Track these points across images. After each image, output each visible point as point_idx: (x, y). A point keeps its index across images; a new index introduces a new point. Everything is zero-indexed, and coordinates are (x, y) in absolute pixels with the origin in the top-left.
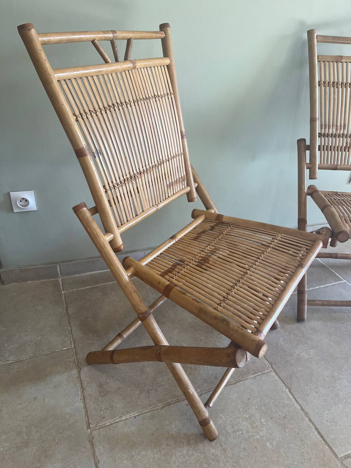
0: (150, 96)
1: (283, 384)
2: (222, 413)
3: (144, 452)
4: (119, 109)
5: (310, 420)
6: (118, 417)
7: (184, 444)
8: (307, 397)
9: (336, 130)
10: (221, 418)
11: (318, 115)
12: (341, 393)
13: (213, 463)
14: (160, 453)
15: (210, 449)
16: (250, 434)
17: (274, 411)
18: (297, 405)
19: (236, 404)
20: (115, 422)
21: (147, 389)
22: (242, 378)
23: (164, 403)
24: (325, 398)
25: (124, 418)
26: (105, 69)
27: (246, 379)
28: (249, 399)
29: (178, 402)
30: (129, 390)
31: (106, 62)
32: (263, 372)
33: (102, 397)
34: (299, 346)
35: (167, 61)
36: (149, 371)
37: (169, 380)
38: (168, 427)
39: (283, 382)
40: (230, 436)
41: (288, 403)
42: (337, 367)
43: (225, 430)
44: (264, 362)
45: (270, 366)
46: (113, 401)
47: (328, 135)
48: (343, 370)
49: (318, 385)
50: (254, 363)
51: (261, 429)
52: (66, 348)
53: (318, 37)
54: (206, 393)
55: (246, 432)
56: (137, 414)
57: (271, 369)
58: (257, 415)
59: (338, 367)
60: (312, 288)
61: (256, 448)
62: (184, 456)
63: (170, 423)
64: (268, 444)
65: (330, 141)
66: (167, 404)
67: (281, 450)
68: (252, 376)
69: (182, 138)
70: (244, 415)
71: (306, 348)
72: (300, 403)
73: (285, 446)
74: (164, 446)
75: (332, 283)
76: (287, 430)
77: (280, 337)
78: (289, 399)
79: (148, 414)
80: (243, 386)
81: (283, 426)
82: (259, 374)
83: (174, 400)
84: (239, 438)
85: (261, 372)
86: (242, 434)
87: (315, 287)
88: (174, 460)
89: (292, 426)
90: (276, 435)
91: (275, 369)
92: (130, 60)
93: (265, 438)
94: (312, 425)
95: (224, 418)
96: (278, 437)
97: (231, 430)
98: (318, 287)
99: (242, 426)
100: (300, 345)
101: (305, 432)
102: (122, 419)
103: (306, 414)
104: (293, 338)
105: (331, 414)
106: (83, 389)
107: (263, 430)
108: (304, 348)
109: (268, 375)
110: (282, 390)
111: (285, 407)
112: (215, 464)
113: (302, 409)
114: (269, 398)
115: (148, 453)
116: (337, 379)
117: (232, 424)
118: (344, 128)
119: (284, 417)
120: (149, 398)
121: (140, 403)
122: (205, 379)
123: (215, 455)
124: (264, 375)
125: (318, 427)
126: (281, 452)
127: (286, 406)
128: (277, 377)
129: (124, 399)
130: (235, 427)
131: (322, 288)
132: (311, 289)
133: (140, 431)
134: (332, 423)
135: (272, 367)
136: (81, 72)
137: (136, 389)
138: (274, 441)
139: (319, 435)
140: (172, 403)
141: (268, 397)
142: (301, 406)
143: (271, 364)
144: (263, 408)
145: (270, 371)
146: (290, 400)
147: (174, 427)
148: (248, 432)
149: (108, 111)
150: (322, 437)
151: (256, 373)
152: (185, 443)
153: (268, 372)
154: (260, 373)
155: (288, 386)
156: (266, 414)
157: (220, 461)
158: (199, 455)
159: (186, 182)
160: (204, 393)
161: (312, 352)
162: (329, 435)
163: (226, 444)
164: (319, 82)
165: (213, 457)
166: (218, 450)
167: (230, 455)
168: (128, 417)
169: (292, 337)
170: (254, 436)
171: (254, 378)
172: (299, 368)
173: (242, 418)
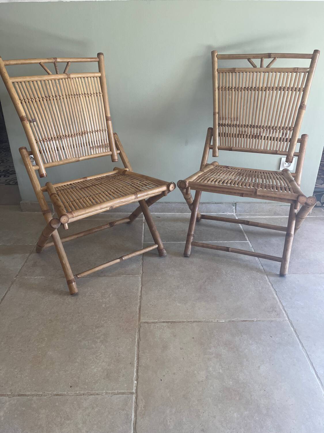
0: (81, 93)
1: (141, 283)
2: (90, 287)
3: (34, 292)
4: (53, 100)
5: (141, 301)
6: (33, 276)
7: (57, 294)
8: (150, 291)
9: (231, 121)
11: (217, 111)
12: (175, 295)
14: (42, 294)
15: (70, 300)
16: (98, 299)
17: (122, 293)
18: (139, 294)
19: (102, 285)
22: (118, 275)
24: (161, 294)
26: (46, 77)
27: (120, 276)
28: (112, 285)
30: (48, 267)
31: (49, 74)
32: (134, 275)
33: (32, 267)
35: (99, 75)
38: (55, 286)
39: (142, 281)
40: (85, 297)
41: (135, 291)
42: (187, 283)
44: (139, 271)
45: (141, 274)
46: (36, 270)
47: (225, 125)
48: (190, 285)
49: (163, 288)
50: (133, 270)
52: (31, 244)
53: (218, 56)
55: (96, 297)
57: (141, 275)
58: (110, 292)
60: (217, 242)
61: (95, 305)
62: (53, 298)
63: (58, 284)
64: (104, 306)
65: (227, 129)
67: (108, 309)
69: (107, 120)
70: (102, 290)
73: (113, 308)
74: (46, 292)
75: (236, 241)
76: (121, 302)
78: (138, 290)
79: (49, 279)
80: (115, 279)
81: (121, 300)
84: (89, 299)
86: (93, 298)
88: (47, 298)
89: (126, 302)
91: (143, 275)
92: (66, 73)
93: (104, 302)
94: (139, 304)
95: (89, 289)
96: (113, 304)
97: (89, 295)
98: (222, 242)
99: (97, 294)
100: (172, 268)
102: (35, 278)
103: (141, 298)
104: (172, 264)
105: (157, 302)
106: (26, 262)
107: (107, 299)
108: (174, 269)
109: (135, 277)
110: (137, 285)
111: (131, 293)
112: (66, 305)
113: (141, 296)
115: (36, 293)
116: (179, 288)
117: (92, 293)
118: (237, 120)
119: (125, 297)
121: (49, 274)
124: (133, 277)
125: (142, 305)
128: (140, 279)
129: (43, 270)
132: (215, 242)
133: (39, 284)
134: (153, 306)
136: (28, 79)
138: (109, 305)
139: (139, 309)
141: (125, 286)
142: (141, 295)
143: (143, 272)
144: (117, 290)
145: (139, 276)
149: (45, 100)
151: (129, 275)
153: (137, 276)
155: (143, 284)
156: (116, 293)
157: (70, 305)
158: (61, 300)
159: (109, 148)
161: (178, 272)
162: (145, 311)
164: (218, 87)
165: (68, 302)
166: (73, 300)
167: (77, 304)
168: (38, 278)
170: (99, 300)
171: (126, 277)
172: (159, 278)
173: (100, 292)
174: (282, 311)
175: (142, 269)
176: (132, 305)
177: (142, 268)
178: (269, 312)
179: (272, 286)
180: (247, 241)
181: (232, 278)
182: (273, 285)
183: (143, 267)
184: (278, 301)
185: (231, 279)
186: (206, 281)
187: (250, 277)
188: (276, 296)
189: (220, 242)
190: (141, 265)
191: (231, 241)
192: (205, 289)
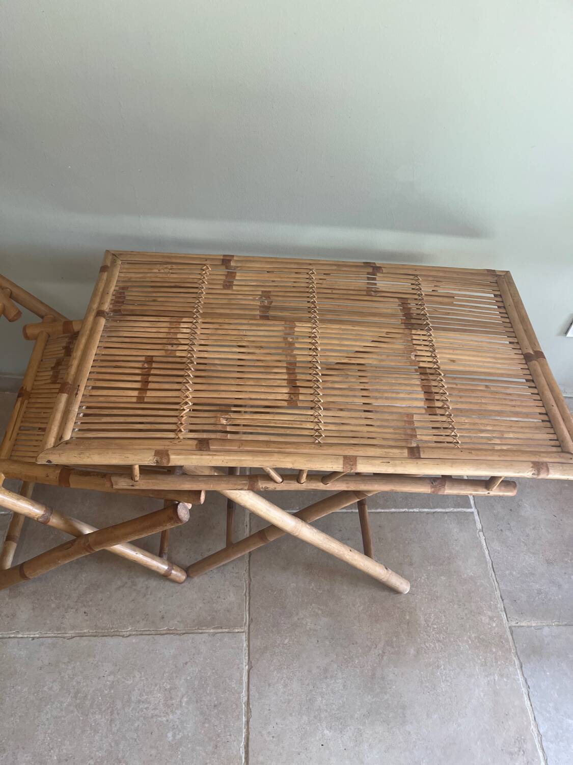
1: (247, 658)
2: (139, 671)
3: (19, 687)
5: (248, 722)
6: (14, 632)
7: (69, 695)
8: (267, 687)
10: (134, 677)
12: (320, 699)
13: (89, 732)
14: (37, 695)
16: (157, 712)
17: (208, 692)
18: (244, 695)
19: (165, 664)
20: (8, 636)
21: (68, 604)
22: (198, 629)
23: (77, 632)
24: (291, 698)
25: (20, 636)
27: (201, 633)
28: (186, 663)
29: (95, 636)
30: (45, 598)
32: (231, 630)
33: (9, 599)
34: (311, 605)
36: (83, 579)
37: (102, 600)
38: (63, 666)
39: (249, 653)
40: (129, 706)
41: (234, 688)
42: (344, 658)
43: (129, 696)
44: (243, 615)
45: (247, 623)
46: (20, 608)
48: (350, 664)
49: (295, 675)
50: (228, 611)
51: (174, 710)
52: (3, 513)
54: (137, 635)
55: (153, 707)
56: (38, 636)
57: (246, 628)
58: (182, 689)
59: (346, 657)
60: (407, 510)
61: (151, 733)
62: (62, 710)
63: (69, 662)
64: (170, 735)
66: (81, 635)
67: (181, 749)
68: (212, 631)
70: (165, 683)
71: (320, 612)
72: (251, 693)
73: (189, 746)
75: (448, 507)
76: (207, 725)
77: (293, 583)
78: (240, 681)
79: (50, 641)
80: (191, 641)
81: (206, 717)
82: (224, 630)
83: (92, 631)
84: (138, 713)
85: (229, 628)
86: (146, 708)
87: (413, 508)
88: (48, 710)
89: (217, 723)
90: (188, 726)
91: (251, 631)
93: (171, 725)
94: (244, 730)
95: (137, 679)
96: (189, 729)
97: (137, 698)
98: (418, 511)
99: (154, 697)
100: (313, 605)
101: (228, 737)
102: (17, 636)
103: (249, 711)
104: (312, 589)
105: (282, 725)
107: (176, 713)
108: (317, 610)
109: (235, 637)
110: (238, 665)
111: (226, 692)
112: (90, 734)
113: (248, 703)
114: (214, 671)
115: (24, 690)
116: (329, 676)
117: (143, 691)
119: (215, 706)
120: (63, 618)
121: (48, 622)
122: (147, 615)
123: (97, 723)
124: (230, 635)
125: (250, 737)
126: (179, 751)
127: (228, 691)
128: (245, 644)
129: (33, 609)
130: (143, 696)
131: (423, 512)
132: (404, 510)
133: (29, 658)
134: (274, 739)
135: (249, 626)
137: (54, 600)
138: (180, 734)
139: (245, 748)
140: (87, 635)
141: (214, 669)
142: (248, 698)
143: (251, 620)
144: (196, 683)
145: (243, 630)
146: (241, 684)
147: (70, 668)
148: (155, 709)
150: (247, 753)
151: (221, 628)
152: (71, 694)
153: (238, 632)
154: (227, 630)
155: (251, 663)
156: (194, 691)
157: (98, 733)
158: (79, 716)
160: (134, 635)
161: (324, 620)
162: (258, 754)
163: (118, 714)
165: (93, 724)
166: (105, 717)
167: (114, 729)
168: (26, 636)
169: (311, 587)
170: (160, 717)
171: (214, 634)
172: (286, 641)
173: (160, 687)
174: (537, 751)
175: (249, 608)
176: (230, 735)
177: (247, 603)
178: (511, 754)
179: (521, 667)
180: (471, 508)
181: (439, 641)
182: (523, 666)
183: (250, 599)
184: (531, 718)
185: (437, 644)
186: (384, 653)
187: (475, 638)
188: (527, 703)
189: (415, 510)
190: (245, 595)
191: (437, 508)
192: (383, 678)
